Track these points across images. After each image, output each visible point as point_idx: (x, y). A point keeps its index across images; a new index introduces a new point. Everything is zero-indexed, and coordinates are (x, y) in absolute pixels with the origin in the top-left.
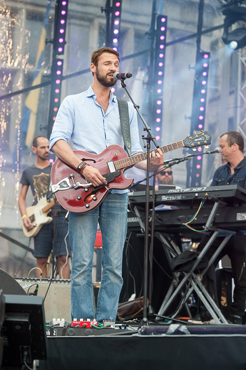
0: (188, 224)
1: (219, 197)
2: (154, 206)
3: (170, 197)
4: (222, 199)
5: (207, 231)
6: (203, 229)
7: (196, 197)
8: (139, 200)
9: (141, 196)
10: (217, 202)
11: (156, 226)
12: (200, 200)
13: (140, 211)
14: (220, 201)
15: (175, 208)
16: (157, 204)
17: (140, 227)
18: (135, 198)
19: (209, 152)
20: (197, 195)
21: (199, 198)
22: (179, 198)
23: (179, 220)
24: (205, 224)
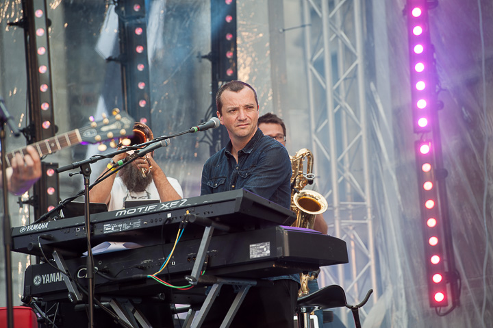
0: (157, 276)
1: (211, 215)
2: (89, 246)
3: (120, 226)
4: (217, 219)
5: (195, 287)
6: (187, 283)
7: (169, 219)
8: (61, 237)
9: (63, 228)
10: (209, 226)
11: (97, 287)
12: (177, 226)
13: (64, 258)
14: (213, 223)
15: (132, 245)
16: (96, 241)
17: (67, 291)
18: (53, 234)
19: (195, 128)
20: (169, 215)
21: (175, 221)
22: (137, 224)
23: (143, 269)
24: (189, 273)
